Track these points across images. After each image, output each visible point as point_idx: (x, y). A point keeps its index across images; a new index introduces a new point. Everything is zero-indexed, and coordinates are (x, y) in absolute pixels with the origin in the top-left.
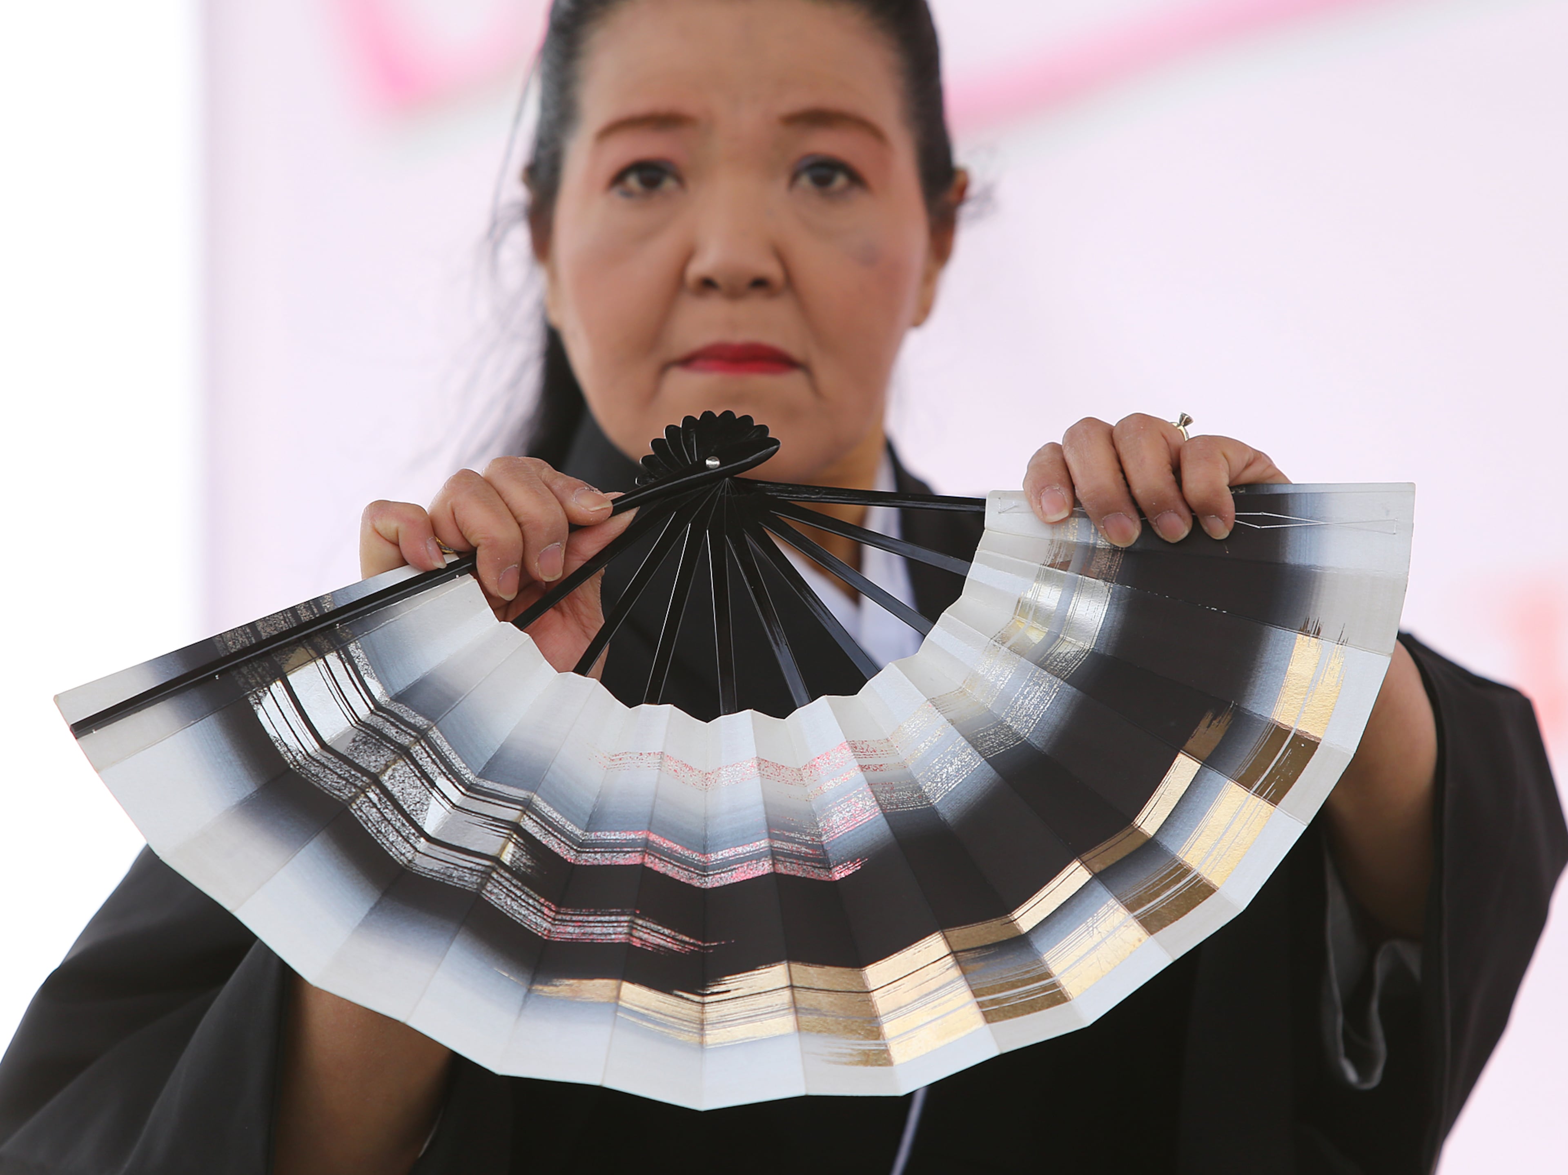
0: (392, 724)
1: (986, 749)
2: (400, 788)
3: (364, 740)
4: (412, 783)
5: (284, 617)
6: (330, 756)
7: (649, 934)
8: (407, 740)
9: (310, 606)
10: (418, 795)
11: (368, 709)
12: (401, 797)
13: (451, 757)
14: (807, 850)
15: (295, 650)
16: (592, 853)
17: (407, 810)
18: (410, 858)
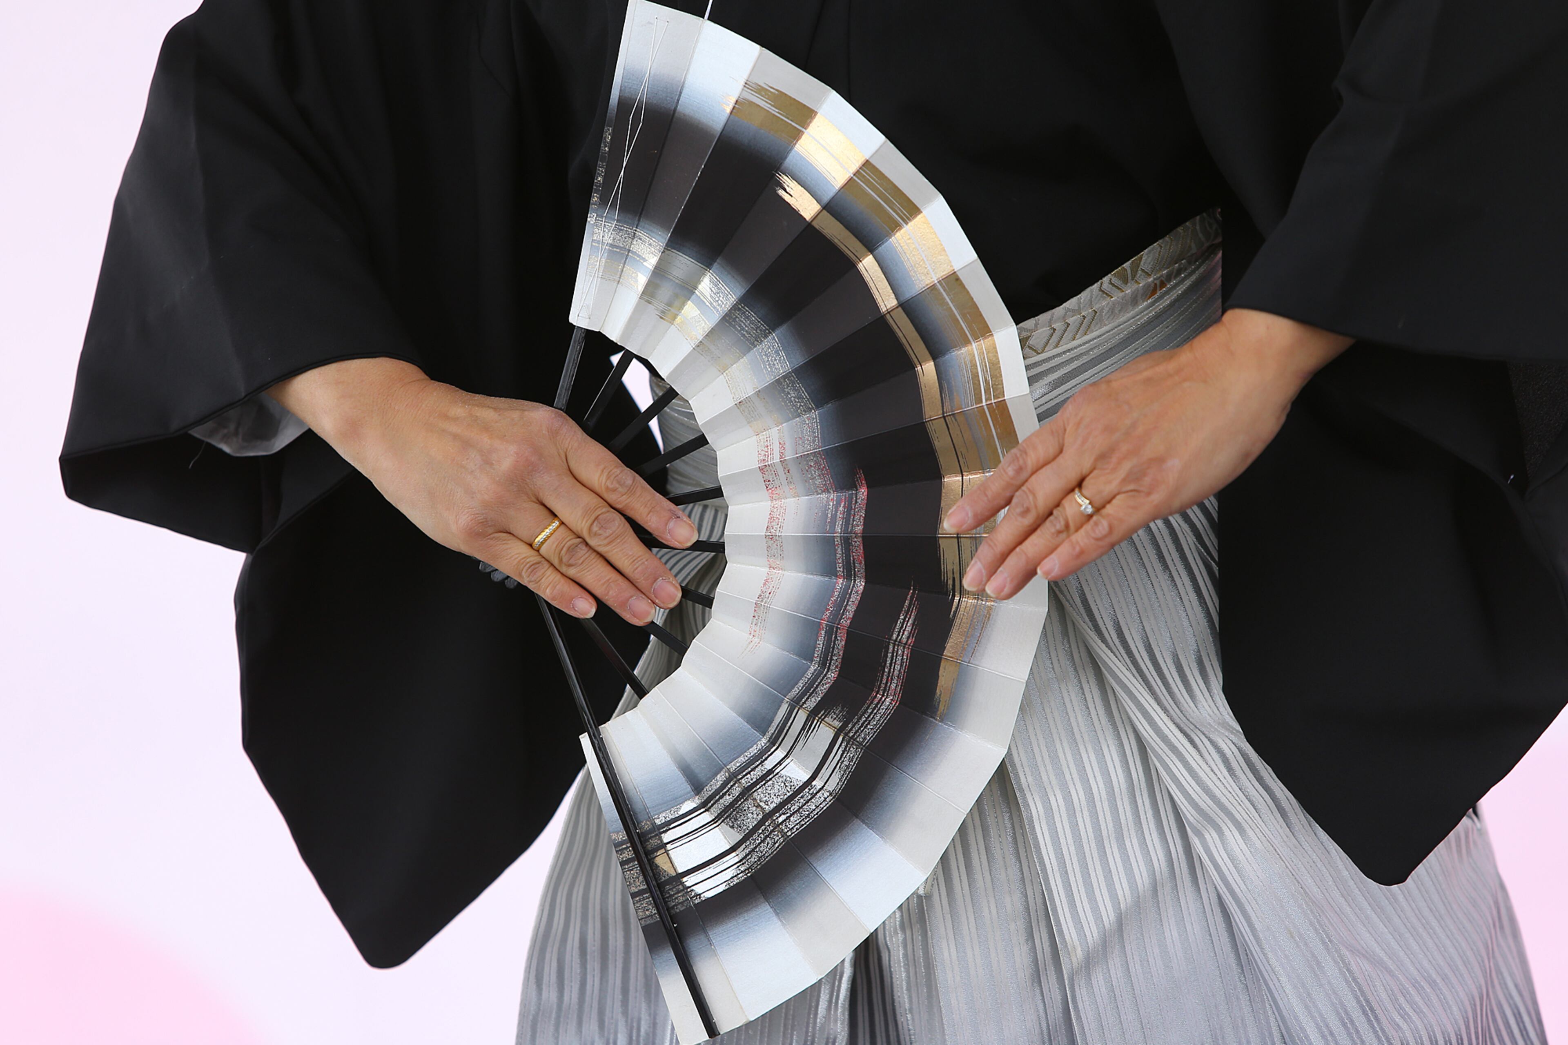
0: (721, 797)
1: (782, 366)
2: (774, 797)
3: (733, 820)
4: (770, 788)
5: (628, 871)
6: (744, 846)
7: (904, 631)
8: (737, 789)
9: (620, 850)
10: (779, 784)
11: (705, 814)
12: (782, 797)
13: (749, 756)
14: (842, 506)
15: (656, 864)
16: (831, 662)
17: (791, 793)
18: (828, 794)
